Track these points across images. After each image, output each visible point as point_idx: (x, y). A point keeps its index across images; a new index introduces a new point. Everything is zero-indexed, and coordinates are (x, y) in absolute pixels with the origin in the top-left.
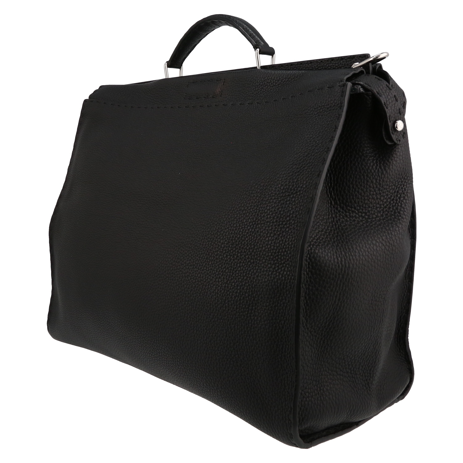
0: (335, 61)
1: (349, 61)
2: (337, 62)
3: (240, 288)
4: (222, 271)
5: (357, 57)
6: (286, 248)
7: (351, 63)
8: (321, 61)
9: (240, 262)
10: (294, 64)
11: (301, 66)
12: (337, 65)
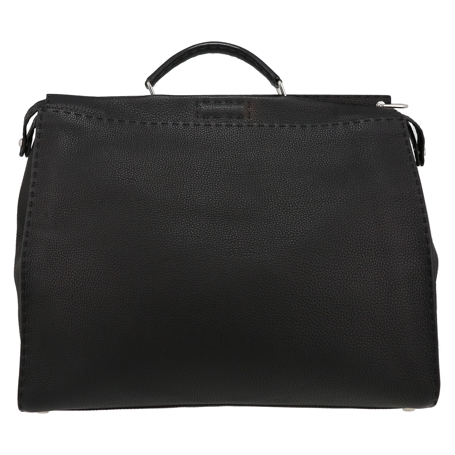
0: (361, 98)
1: (374, 99)
2: (363, 99)
3: (378, 280)
4: (357, 268)
5: (382, 97)
6: (411, 241)
7: (376, 101)
8: (348, 97)
9: (372, 258)
10: (321, 97)
11: (328, 98)
12: (363, 101)
